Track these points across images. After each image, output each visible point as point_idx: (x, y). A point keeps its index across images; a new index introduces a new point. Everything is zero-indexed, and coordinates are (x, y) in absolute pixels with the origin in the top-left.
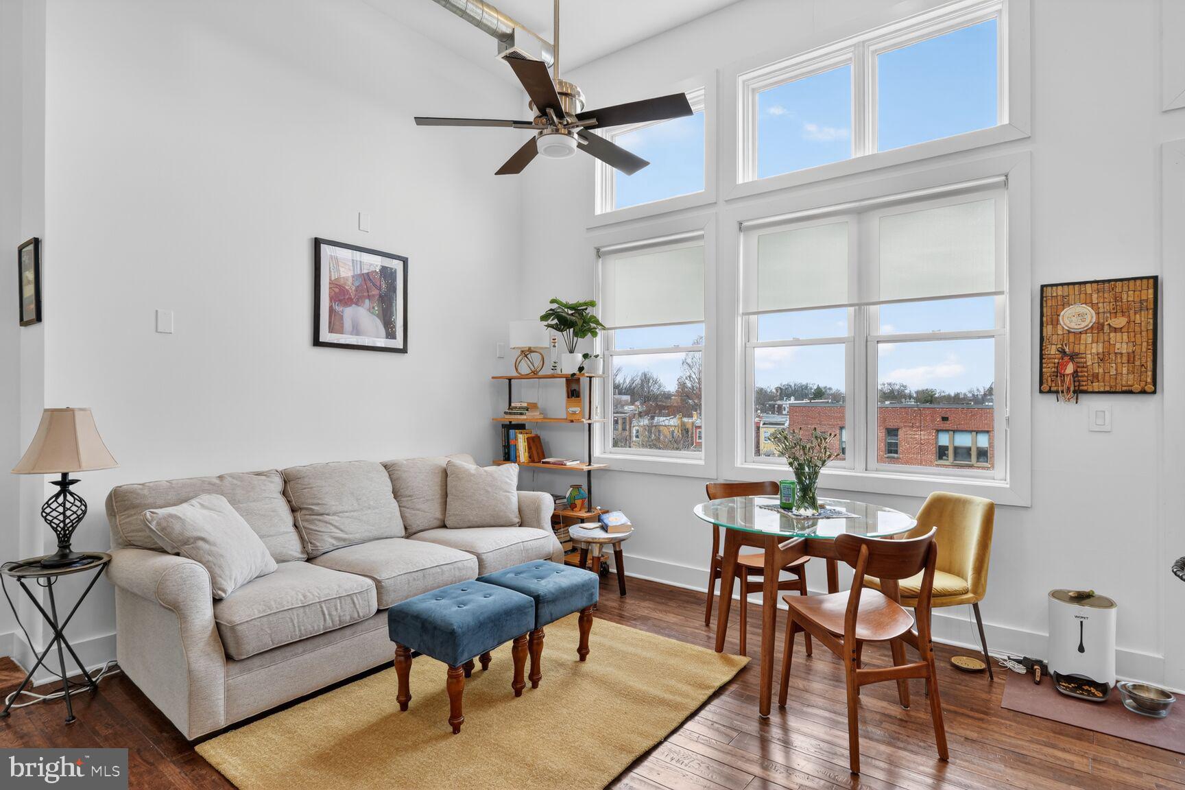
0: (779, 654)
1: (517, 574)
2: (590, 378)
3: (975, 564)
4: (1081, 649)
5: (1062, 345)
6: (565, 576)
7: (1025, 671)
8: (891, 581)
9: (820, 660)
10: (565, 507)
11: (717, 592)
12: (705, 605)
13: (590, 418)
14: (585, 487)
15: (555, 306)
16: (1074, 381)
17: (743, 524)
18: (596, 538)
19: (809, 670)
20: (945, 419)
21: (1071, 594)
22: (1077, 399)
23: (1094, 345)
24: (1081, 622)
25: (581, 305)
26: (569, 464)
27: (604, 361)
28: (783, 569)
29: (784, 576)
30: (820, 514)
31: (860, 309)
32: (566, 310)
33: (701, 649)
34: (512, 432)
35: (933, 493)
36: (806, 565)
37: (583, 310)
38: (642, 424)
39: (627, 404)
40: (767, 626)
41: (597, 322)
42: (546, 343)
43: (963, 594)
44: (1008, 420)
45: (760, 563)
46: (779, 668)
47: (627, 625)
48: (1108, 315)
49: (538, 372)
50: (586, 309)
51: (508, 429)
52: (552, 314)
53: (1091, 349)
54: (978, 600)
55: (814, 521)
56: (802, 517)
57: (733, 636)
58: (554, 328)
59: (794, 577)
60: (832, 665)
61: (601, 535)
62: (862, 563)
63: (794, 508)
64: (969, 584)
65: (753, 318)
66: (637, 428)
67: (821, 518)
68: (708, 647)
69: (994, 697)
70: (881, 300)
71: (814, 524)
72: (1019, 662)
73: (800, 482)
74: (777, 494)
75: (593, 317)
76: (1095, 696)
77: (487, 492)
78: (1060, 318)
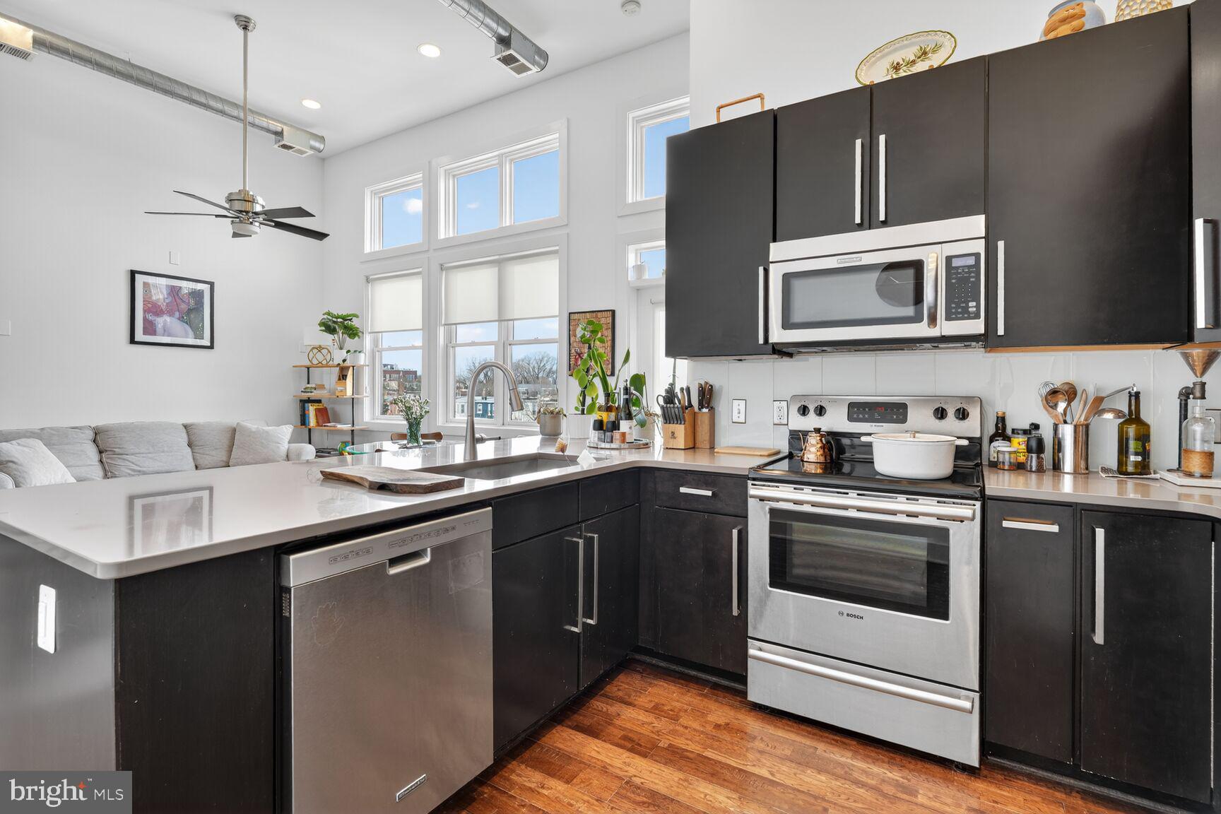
2: (353, 367)
5: (577, 348)
13: (354, 395)
25: (347, 316)
31: (501, 323)
32: (335, 319)
34: (306, 405)
50: (352, 319)
51: (304, 403)
78: (575, 333)
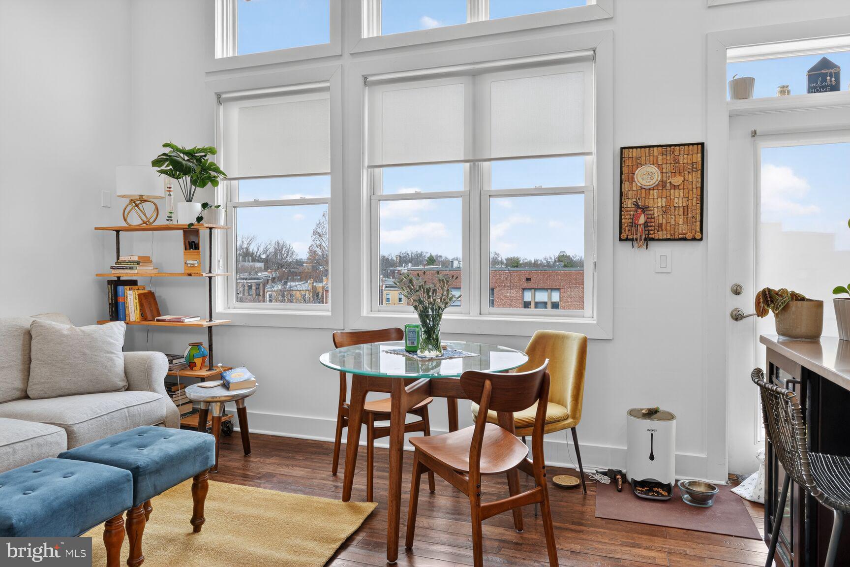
0: (406, 496)
1: (113, 444)
2: (211, 229)
3: (573, 392)
4: (652, 457)
5: (636, 199)
6: (173, 442)
7: (609, 481)
8: (507, 414)
9: (442, 495)
10: (183, 367)
11: (344, 440)
12: (332, 455)
13: (210, 272)
14: (206, 345)
15: (167, 150)
16: (645, 231)
17: (369, 370)
18: (216, 397)
19: (431, 506)
20: (528, 280)
21: (643, 411)
22: (647, 245)
23: (659, 200)
24: (652, 434)
25: (199, 151)
26: (188, 321)
27: (226, 211)
28: (409, 412)
29: (411, 419)
30: (443, 355)
31: (474, 164)
32: (182, 155)
33: (327, 500)
34: (120, 288)
35: (536, 332)
36: (429, 406)
37: (201, 156)
38: (275, 289)
39: (260, 270)
40: (394, 470)
41: (217, 170)
42: (160, 192)
43: (564, 420)
44: (595, 264)
45: (387, 408)
46: (405, 510)
47: (250, 485)
48: (670, 174)
49: (151, 224)
50: (205, 156)
51: (116, 285)
52: (166, 160)
53: (657, 203)
54: (576, 424)
55: (438, 361)
56: (427, 359)
57: (360, 483)
58: (167, 174)
59: (418, 418)
60: (452, 499)
61: (222, 393)
62: (486, 398)
63: (419, 352)
64: (568, 410)
65: (377, 170)
66: (270, 293)
67: (444, 359)
68: (336, 497)
69: (588, 509)
70: (492, 157)
71: (438, 365)
72: (604, 474)
73: (424, 324)
74: (401, 340)
75: (212, 164)
76: (663, 496)
77: (84, 354)
78: (635, 177)
